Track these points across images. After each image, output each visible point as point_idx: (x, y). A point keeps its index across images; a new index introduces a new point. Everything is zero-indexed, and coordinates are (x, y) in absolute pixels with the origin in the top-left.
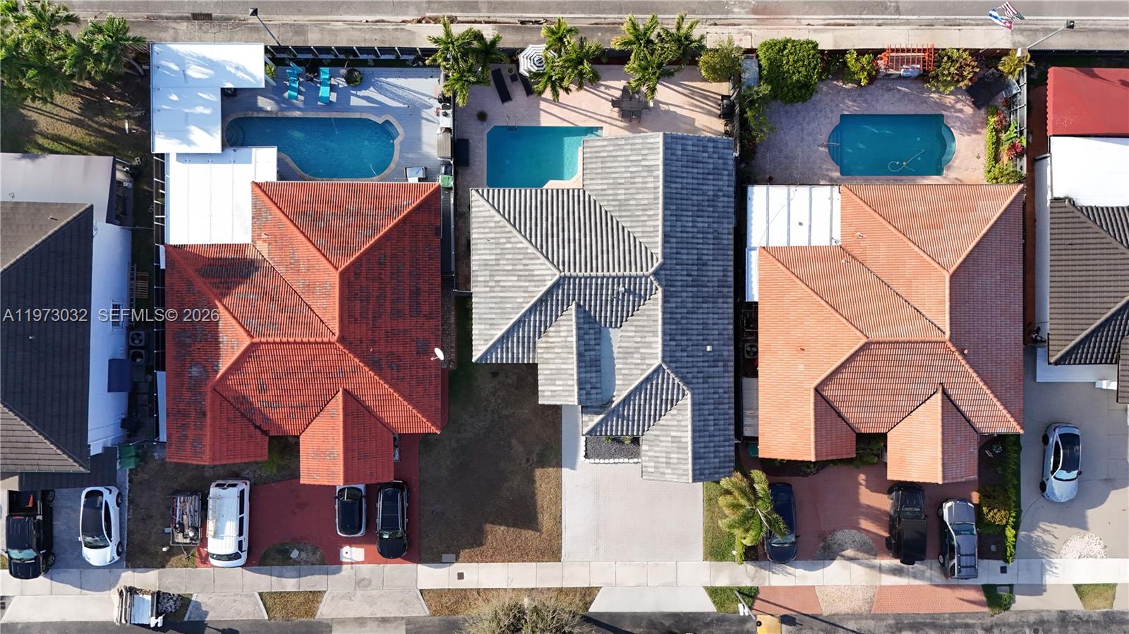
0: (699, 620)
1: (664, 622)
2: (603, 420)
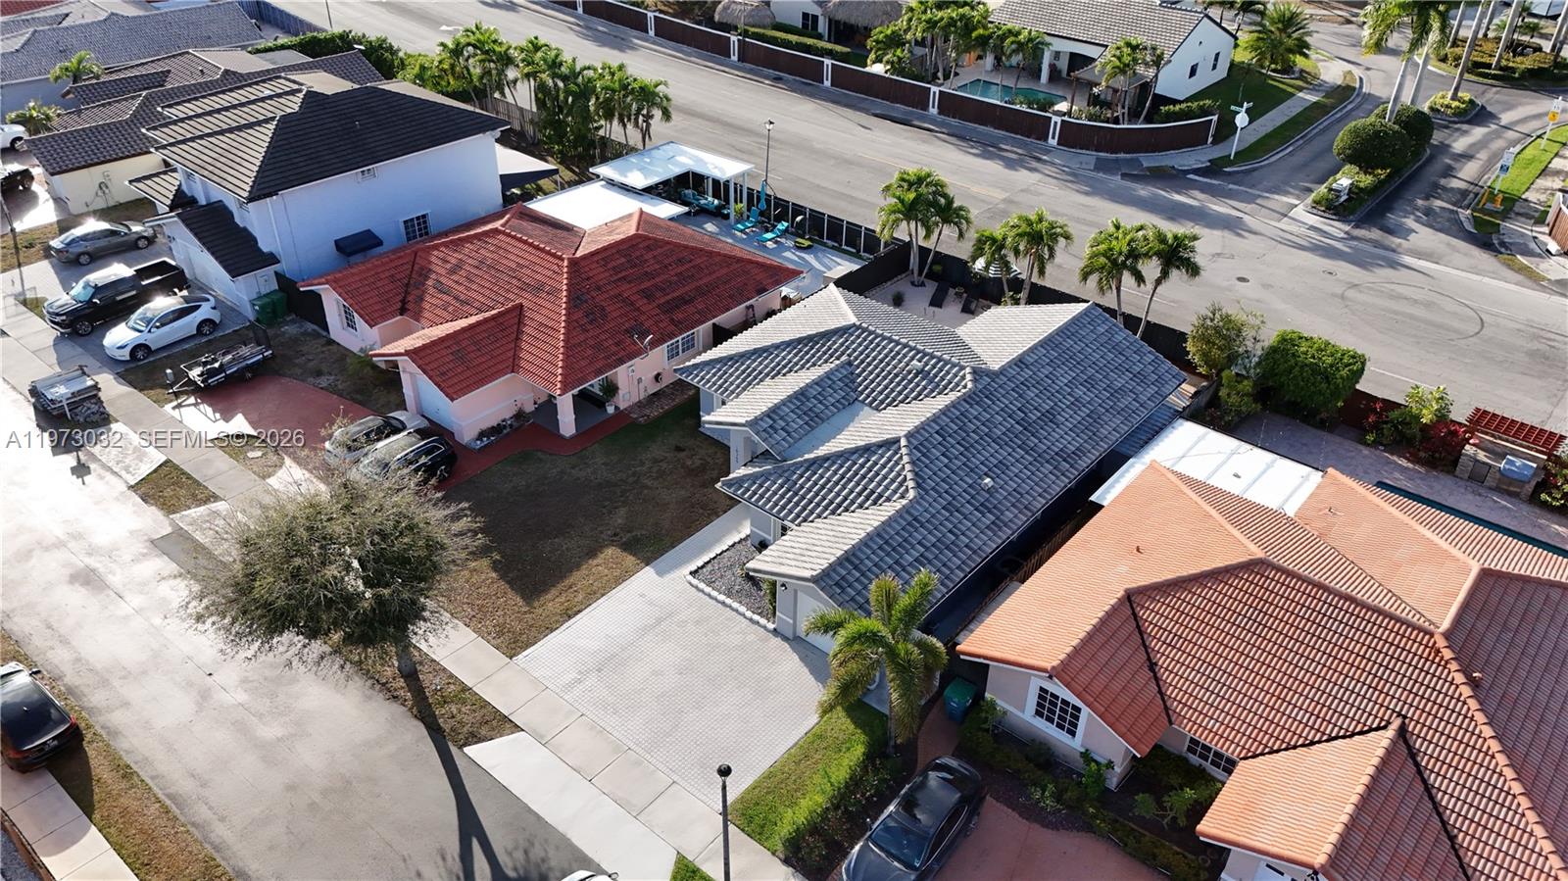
2: (762, 474)
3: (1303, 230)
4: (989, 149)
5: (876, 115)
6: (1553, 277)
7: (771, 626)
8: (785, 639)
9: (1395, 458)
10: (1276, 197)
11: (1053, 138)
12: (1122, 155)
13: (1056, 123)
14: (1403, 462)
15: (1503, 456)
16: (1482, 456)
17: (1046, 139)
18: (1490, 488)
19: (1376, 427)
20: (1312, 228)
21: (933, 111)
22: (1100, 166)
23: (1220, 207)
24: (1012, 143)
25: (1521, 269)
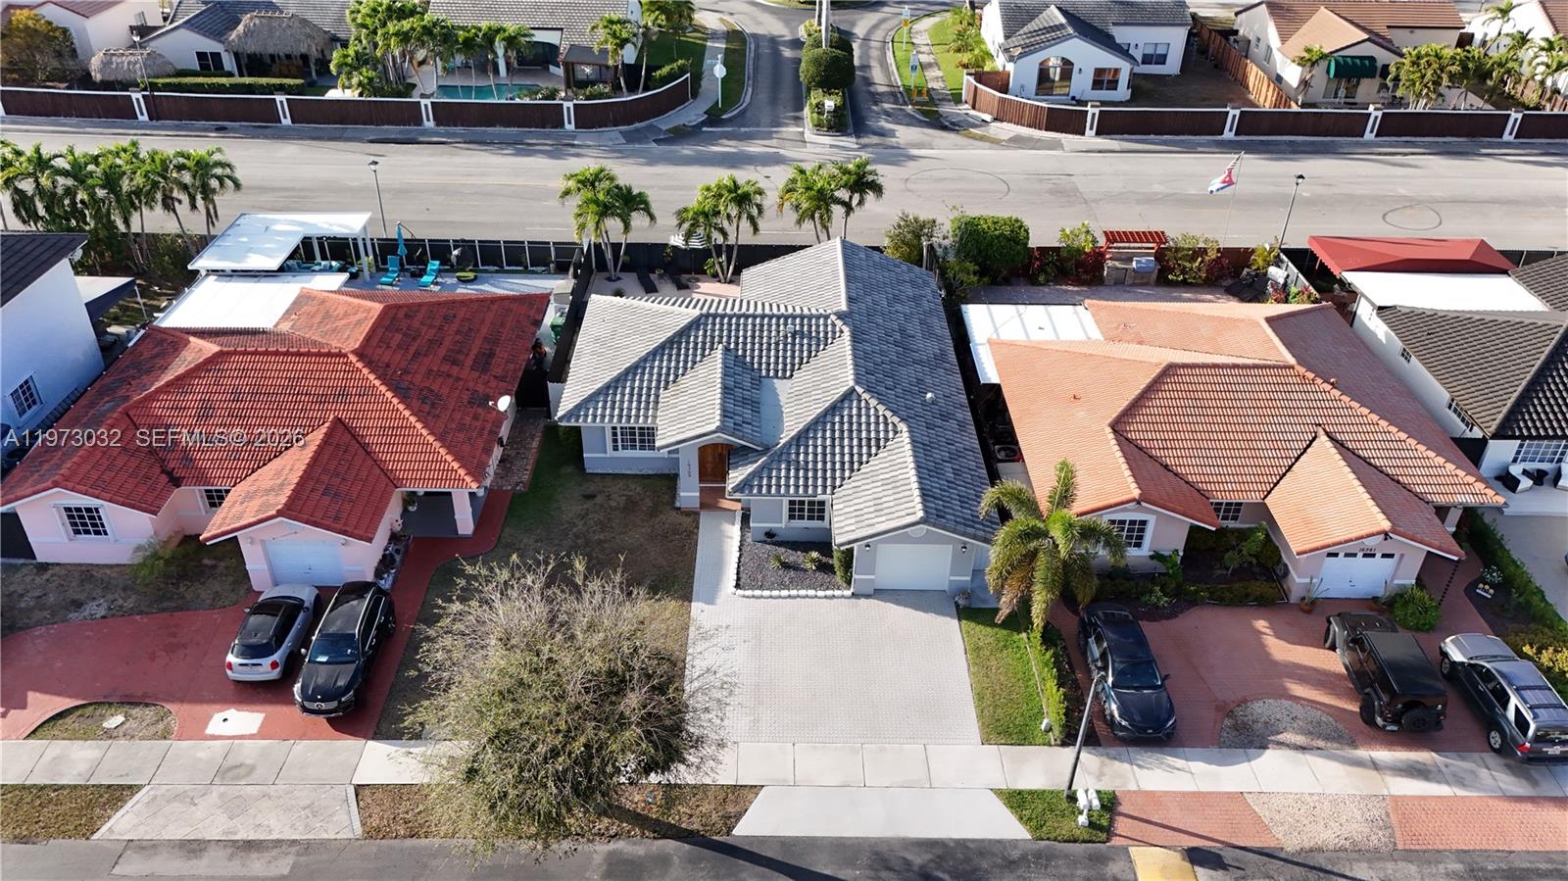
0: (993, 855)
1: (910, 857)
2: (762, 467)
3: (828, 150)
4: (522, 148)
5: (372, 142)
6: (1006, 138)
7: (848, 593)
8: (867, 596)
9: (1064, 287)
10: (784, 129)
11: (570, 123)
12: (637, 125)
13: (568, 108)
14: (1071, 288)
15: (1130, 260)
16: (1117, 264)
17: (562, 125)
18: (1130, 285)
19: (1042, 269)
20: (831, 146)
21: (430, 124)
22: (630, 138)
23: (755, 148)
24: (533, 136)
25: (982, 138)
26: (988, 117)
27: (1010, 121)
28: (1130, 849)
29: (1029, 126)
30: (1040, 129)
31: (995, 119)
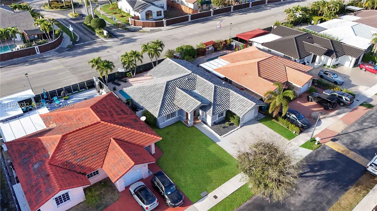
2: (213, 108)
7: (239, 127)
8: (244, 126)
10: (97, 40)
11: (38, 52)
13: (37, 48)
15: (208, 48)
17: (36, 53)
18: (210, 53)
20: (113, 41)
24: (30, 58)
25: (144, 32)
26: (141, 27)
27: (146, 27)
28: (325, 144)
29: (151, 27)
30: (154, 27)
31: (143, 27)
